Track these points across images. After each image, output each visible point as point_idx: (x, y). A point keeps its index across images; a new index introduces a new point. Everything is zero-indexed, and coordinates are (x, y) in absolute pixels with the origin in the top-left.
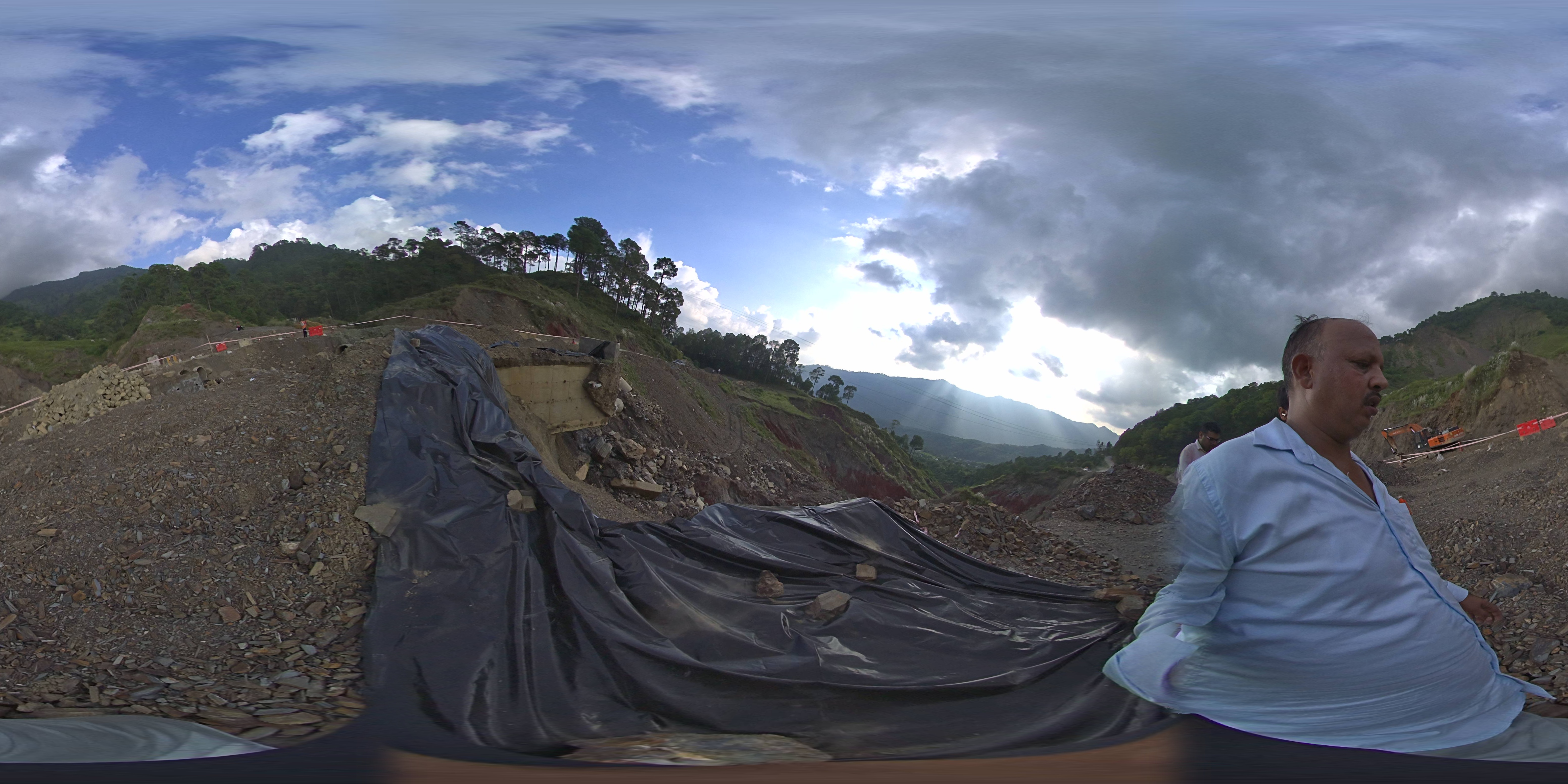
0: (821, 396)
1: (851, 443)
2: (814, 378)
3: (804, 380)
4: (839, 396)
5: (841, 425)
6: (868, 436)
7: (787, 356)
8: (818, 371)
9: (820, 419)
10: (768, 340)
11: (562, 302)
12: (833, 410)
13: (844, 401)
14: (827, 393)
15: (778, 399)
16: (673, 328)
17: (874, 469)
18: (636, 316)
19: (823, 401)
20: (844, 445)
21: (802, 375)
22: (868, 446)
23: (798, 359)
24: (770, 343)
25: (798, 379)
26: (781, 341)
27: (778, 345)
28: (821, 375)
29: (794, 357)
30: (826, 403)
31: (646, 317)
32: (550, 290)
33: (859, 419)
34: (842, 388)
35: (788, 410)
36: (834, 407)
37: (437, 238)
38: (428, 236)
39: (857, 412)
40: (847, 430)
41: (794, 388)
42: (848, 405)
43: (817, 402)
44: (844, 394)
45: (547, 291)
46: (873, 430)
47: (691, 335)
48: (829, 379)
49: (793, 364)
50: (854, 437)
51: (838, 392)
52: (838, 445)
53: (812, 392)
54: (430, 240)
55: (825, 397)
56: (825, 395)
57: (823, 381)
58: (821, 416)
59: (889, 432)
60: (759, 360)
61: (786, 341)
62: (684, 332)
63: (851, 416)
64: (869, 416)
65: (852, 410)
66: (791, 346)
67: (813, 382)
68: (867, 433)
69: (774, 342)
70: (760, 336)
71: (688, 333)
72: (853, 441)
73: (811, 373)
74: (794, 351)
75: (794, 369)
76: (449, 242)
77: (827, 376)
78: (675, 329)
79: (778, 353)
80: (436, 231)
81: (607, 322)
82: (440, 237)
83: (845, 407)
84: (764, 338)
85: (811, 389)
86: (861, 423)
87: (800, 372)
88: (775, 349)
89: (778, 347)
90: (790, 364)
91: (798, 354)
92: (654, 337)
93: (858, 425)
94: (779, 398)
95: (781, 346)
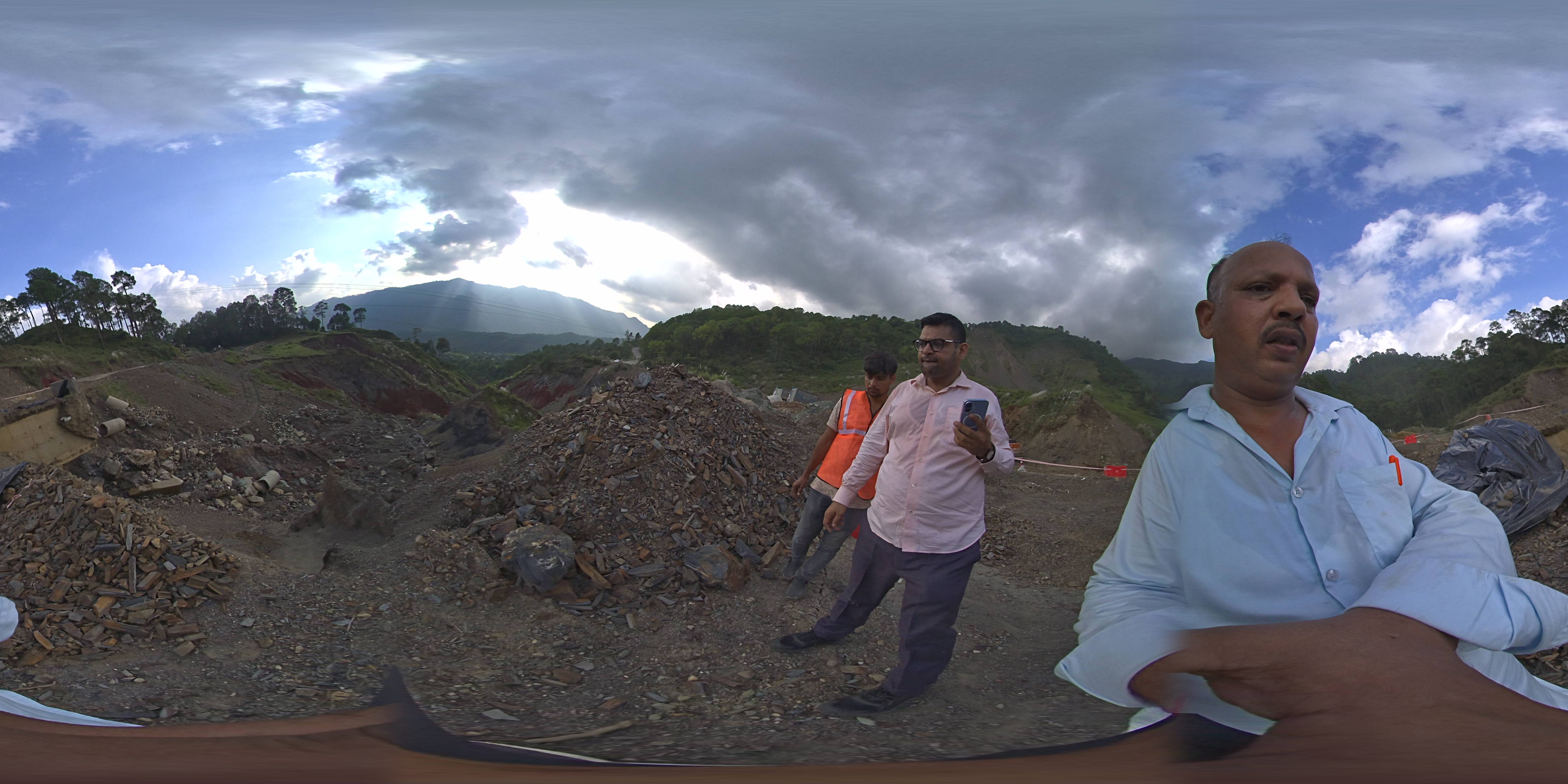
0: (333, 329)
2: (319, 314)
3: (310, 320)
4: (350, 322)
5: (359, 349)
6: (390, 352)
7: (284, 305)
8: (322, 306)
9: (336, 352)
10: (258, 298)
12: (348, 337)
13: (358, 325)
14: (338, 324)
15: (290, 348)
17: (404, 383)
19: (335, 332)
20: (366, 367)
21: (306, 316)
22: (393, 361)
23: (296, 304)
28: (325, 309)
29: (291, 302)
30: (340, 333)
33: (377, 337)
34: (350, 314)
35: (301, 355)
36: (349, 334)
41: (302, 331)
42: (364, 328)
43: (329, 335)
44: (355, 319)
46: (395, 343)
48: (335, 310)
49: (293, 309)
50: (376, 357)
52: (360, 370)
53: (322, 328)
55: (337, 327)
57: (330, 314)
58: (336, 348)
60: (260, 318)
61: (277, 291)
63: (368, 337)
64: (386, 331)
65: (368, 331)
66: (284, 293)
67: (320, 318)
68: (389, 348)
69: (265, 297)
70: (250, 297)
72: (376, 361)
73: (314, 311)
74: (289, 297)
75: (297, 313)
77: (331, 308)
79: (274, 305)
83: (360, 331)
84: (253, 297)
85: (321, 325)
86: (380, 341)
87: (303, 314)
88: (269, 302)
89: (271, 300)
90: (291, 311)
91: (293, 298)
93: (377, 344)
94: (290, 346)
95: (276, 296)
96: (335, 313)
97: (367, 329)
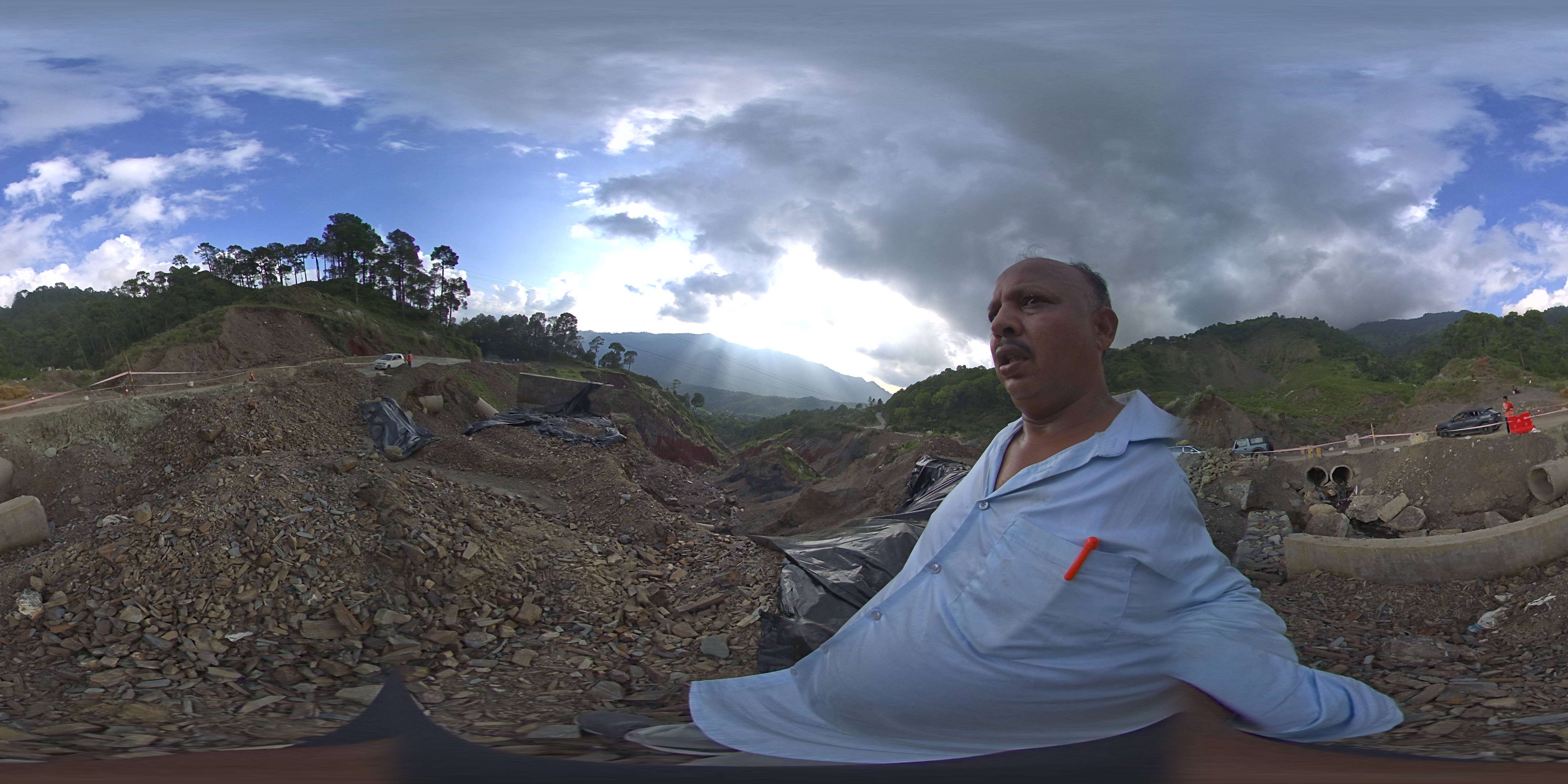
0: (604, 366)
2: (595, 346)
3: (586, 351)
4: (621, 363)
7: (566, 329)
8: (597, 339)
10: (547, 317)
13: (626, 367)
14: (610, 362)
19: (606, 370)
21: (583, 346)
23: (577, 331)
24: (548, 320)
25: (580, 351)
26: (558, 316)
27: (555, 320)
28: (602, 342)
29: (573, 330)
30: (610, 370)
34: (622, 354)
36: (618, 374)
39: (641, 376)
41: (577, 361)
42: (631, 371)
43: (601, 370)
44: (626, 360)
46: (658, 392)
48: (610, 345)
49: (573, 335)
51: (620, 359)
53: (595, 363)
56: (607, 364)
57: (604, 350)
59: (672, 391)
60: (540, 338)
61: (562, 316)
63: (633, 380)
64: (652, 379)
66: (568, 319)
67: (594, 351)
69: (553, 318)
70: (539, 314)
71: (463, 323)
73: (590, 343)
74: (572, 323)
75: (575, 342)
76: (196, 268)
77: (606, 343)
79: (557, 328)
82: (186, 265)
83: (628, 372)
84: (542, 315)
85: (594, 359)
86: (648, 388)
87: (581, 343)
88: (553, 324)
89: (556, 323)
90: (571, 337)
91: (576, 326)
95: (559, 321)
96: (610, 350)
97: (635, 372)
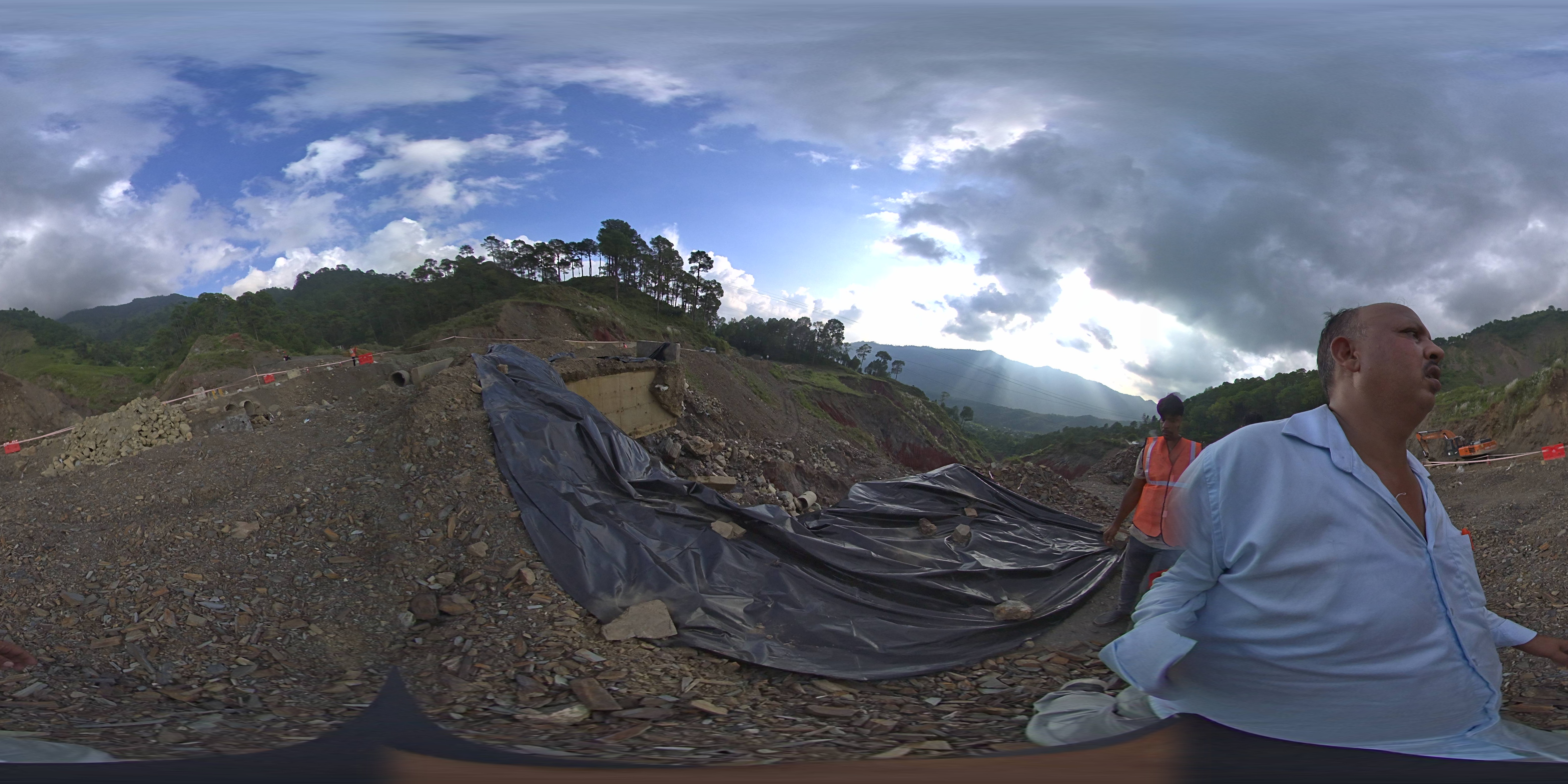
0: (870, 373)
1: (904, 417)
2: (861, 355)
3: (851, 358)
4: (887, 371)
5: (892, 399)
6: (919, 409)
7: (833, 336)
8: (864, 348)
9: (871, 396)
10: (812, 322)
11: (604, 306)
12: (883, 385)
13: (893, 376)
14: (875, 370)
15: (828, 379)
16: (714, 319)
17: (927, 442)
18: (678, 312)
19: (872, 377)
20: (897, 419)
21: (849, 353)
22: (920, 419)
23: (843, 338)
24: (814, 325)
25: (845, 357)
26: (825, 322)
27: (822, 325)
28: (868, 352)
29: (840, 336)
30: (876, 379)
31: (687, 311)
32: (590, 296)
33: (909, 393)
34: (889, 363)
35: (839, 389)
36: (884, 382)
37: (469, 255)
38: (461, 255)
39: (907, 386)
40: (899, 404)
41: (842, 367)
42: (897, 380)
43: (866, 379)
44: (893, 369)
45: (587, 297)
46: (923, 403)
47: (733, 324)
48: (876, 356)
49: (839, 343)
50: (906, 411)
51: (886, 367)
52: (892, 420)
53: (860, 370)
54: (463, 258)
55: (874, 373)
56: (873, 371)
57: (871, 358)
58: (872, 393)
59: (939, 404)
60: (805, 342)
61: (830, 321)
62: (727, 322)
63: (901, 390)
64: (919, 390)
65: (902, 384)
66: (836, 326)
67: (861, 359)
68: (918, 406)
69: (818, 323)
70: (804, 318)
71: (731, 323)
72: (906, 415)
73: (858, 351)
74: (839, 330)
75: (841, 348)
76: (482, 259)
77: (874, 352)
78: (717, 319)
79: (823, 334)
80: (467, 248)
81: (650, 322)
82: (472, 254)
83: (895, 382)
84: (807, 320)
85: (860, 366)
86: (911, 397)
87: (847, 350)
88: (820, 329)
89: (822, 328)
90: (837, 344)
91: (843, 333)
92: (699, 331)
93: (908, 399)
95: (826, 326)
96: (877, 359)
